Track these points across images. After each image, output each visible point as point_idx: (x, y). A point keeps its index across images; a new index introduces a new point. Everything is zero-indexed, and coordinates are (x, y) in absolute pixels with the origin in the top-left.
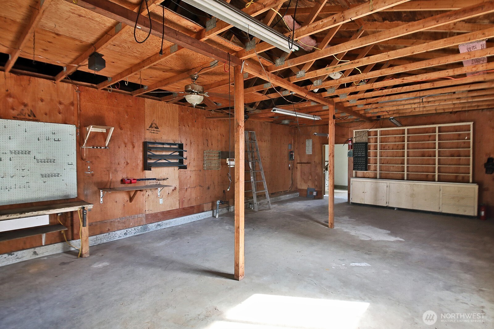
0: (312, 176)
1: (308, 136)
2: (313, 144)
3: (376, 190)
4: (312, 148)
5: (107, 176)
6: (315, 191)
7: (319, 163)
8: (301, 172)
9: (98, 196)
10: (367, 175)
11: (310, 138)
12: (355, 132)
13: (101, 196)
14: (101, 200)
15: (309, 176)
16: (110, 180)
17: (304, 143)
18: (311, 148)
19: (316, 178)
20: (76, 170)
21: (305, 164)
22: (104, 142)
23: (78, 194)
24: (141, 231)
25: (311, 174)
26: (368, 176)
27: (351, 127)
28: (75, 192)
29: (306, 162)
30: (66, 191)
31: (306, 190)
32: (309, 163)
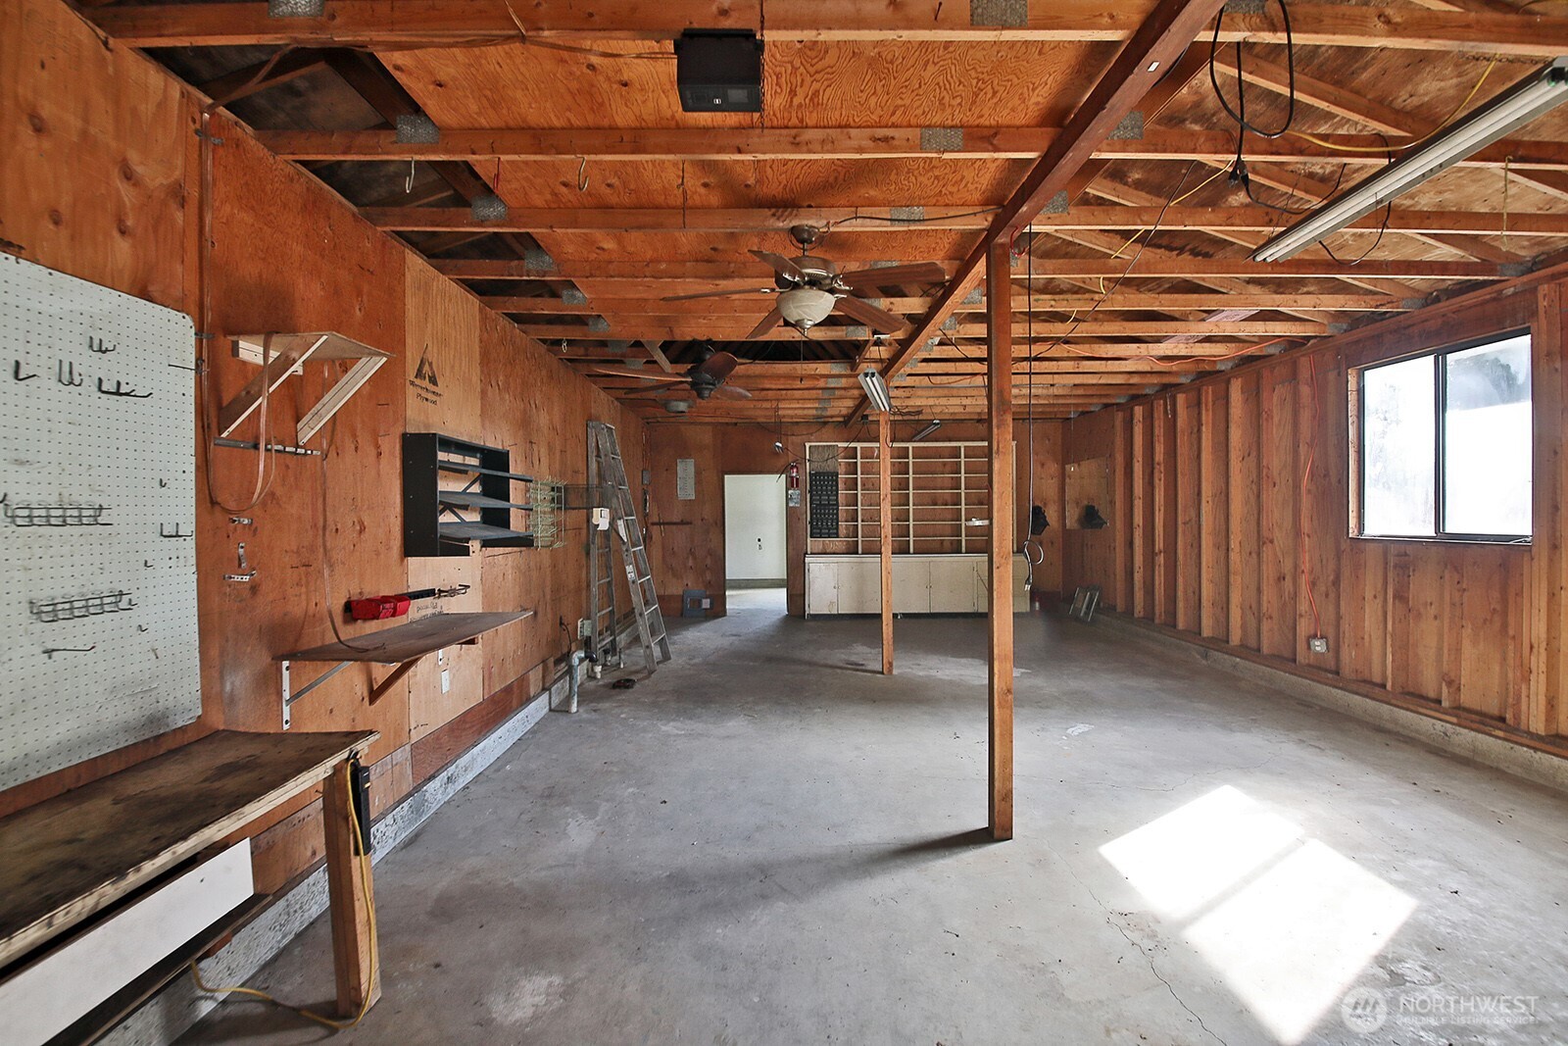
0: (695, 558)
1: (684, 452)
2: (698, 473)
3: (860, 579)
4: (695, 484)
5: (304, 590)
6: (706, 598)
7: (716, 524)
8: (663, 548)
9: (273, 698)
10: (831, 547)
11: (689, 456)
12: (810, 447)
13: (286, 695)
14: (286, 710)
15: (688, 558)
16: (311, 612)
17: (671, 470)
18: (691, 482)
19: (708, 561)
20: (194, 569)
21: (674, 527)
22: (292, 424)
23: (206, 699)
24: (411, 822)
25: (691, 552)
26: (832, 551)
27: (793, 435)
28: (193, 692)
29: (678, 521)
30: (154, 693)
31: (678, 596)
32: (687, 523)
